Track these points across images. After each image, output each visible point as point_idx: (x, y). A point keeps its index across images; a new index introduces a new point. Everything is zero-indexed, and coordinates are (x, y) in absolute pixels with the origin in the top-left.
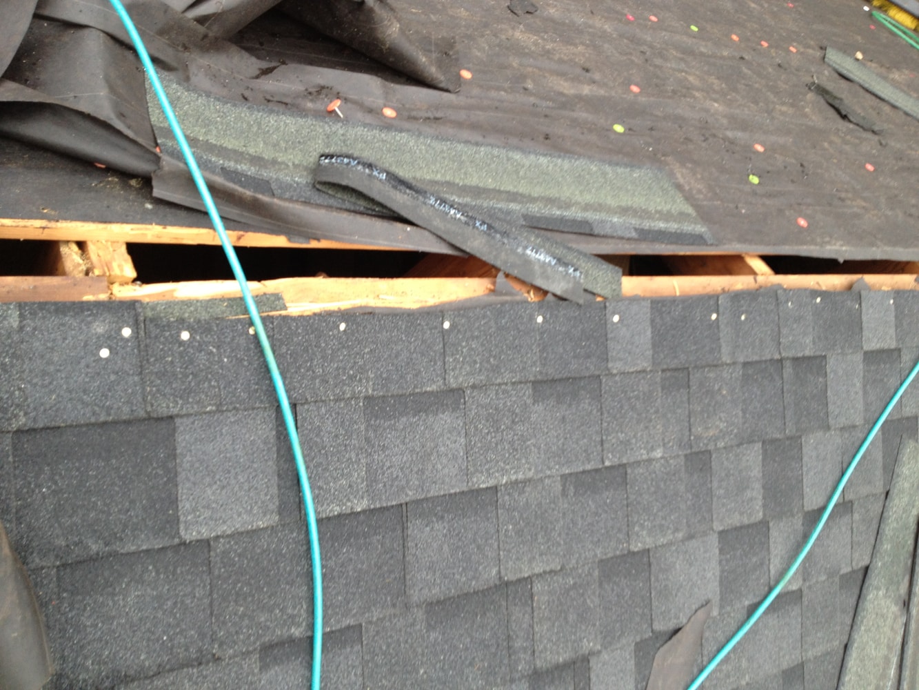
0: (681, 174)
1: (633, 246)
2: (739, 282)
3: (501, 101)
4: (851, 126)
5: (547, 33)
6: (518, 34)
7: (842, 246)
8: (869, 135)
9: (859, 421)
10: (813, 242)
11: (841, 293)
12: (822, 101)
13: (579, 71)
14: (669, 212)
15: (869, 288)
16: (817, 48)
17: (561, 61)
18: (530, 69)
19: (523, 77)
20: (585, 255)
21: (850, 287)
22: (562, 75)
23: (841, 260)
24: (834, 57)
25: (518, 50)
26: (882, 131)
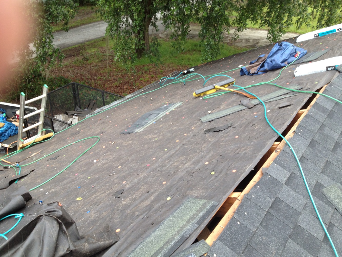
0: (194, 193)
1: (200, 229)
2: (235, 206)
3: (133, 228)
4: (223, 131)
5: (131, 193)
6: (123, 203)
7: (249, 166)
8: (229, 129)
9: (305, 201)
10: (242, 173)
11: (262, 178)
12: (211, 133)
13: (147, 194)
14: (200, 208)
15: (267, 168)
16: (198, 121)
17: (140, 197)
18: (134, 209)
19: (134, 213)
20: (190, 247)
21: (262, 174)
22: (143, 200)
23: (253, 169)
24: (204, 119)
25: (127, 207)
26: (231, 124)
